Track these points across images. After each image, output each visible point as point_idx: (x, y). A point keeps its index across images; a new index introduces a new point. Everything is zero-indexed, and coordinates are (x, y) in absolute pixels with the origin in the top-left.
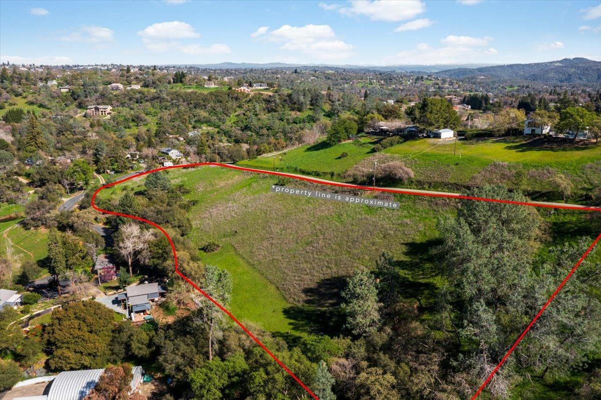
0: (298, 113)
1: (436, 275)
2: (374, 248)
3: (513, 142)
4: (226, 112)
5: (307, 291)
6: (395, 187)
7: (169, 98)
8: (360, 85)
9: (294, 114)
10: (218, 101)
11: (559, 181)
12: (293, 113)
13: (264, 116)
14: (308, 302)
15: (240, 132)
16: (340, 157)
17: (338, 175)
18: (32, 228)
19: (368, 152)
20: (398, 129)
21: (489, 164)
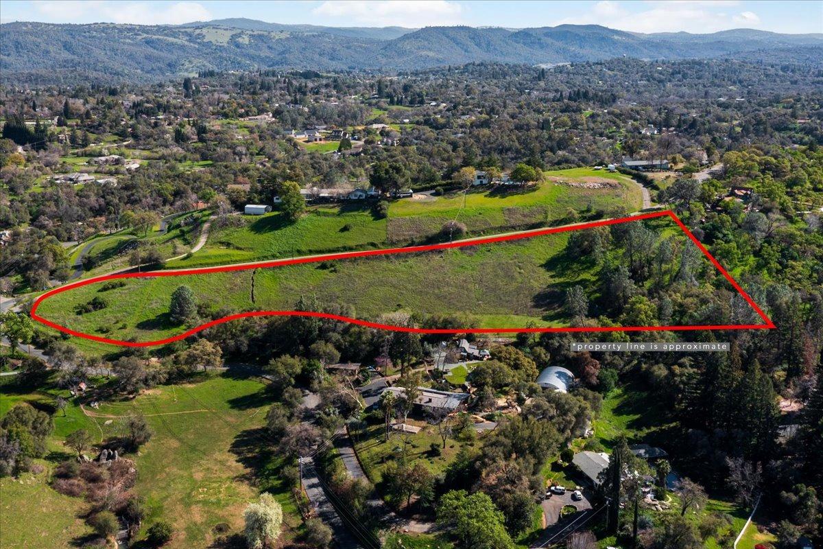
16: (345, 229)
17: (383, 243)
18: (131, 396)
19: (371, 219)
20: (339, 194)
21: (502, 210)
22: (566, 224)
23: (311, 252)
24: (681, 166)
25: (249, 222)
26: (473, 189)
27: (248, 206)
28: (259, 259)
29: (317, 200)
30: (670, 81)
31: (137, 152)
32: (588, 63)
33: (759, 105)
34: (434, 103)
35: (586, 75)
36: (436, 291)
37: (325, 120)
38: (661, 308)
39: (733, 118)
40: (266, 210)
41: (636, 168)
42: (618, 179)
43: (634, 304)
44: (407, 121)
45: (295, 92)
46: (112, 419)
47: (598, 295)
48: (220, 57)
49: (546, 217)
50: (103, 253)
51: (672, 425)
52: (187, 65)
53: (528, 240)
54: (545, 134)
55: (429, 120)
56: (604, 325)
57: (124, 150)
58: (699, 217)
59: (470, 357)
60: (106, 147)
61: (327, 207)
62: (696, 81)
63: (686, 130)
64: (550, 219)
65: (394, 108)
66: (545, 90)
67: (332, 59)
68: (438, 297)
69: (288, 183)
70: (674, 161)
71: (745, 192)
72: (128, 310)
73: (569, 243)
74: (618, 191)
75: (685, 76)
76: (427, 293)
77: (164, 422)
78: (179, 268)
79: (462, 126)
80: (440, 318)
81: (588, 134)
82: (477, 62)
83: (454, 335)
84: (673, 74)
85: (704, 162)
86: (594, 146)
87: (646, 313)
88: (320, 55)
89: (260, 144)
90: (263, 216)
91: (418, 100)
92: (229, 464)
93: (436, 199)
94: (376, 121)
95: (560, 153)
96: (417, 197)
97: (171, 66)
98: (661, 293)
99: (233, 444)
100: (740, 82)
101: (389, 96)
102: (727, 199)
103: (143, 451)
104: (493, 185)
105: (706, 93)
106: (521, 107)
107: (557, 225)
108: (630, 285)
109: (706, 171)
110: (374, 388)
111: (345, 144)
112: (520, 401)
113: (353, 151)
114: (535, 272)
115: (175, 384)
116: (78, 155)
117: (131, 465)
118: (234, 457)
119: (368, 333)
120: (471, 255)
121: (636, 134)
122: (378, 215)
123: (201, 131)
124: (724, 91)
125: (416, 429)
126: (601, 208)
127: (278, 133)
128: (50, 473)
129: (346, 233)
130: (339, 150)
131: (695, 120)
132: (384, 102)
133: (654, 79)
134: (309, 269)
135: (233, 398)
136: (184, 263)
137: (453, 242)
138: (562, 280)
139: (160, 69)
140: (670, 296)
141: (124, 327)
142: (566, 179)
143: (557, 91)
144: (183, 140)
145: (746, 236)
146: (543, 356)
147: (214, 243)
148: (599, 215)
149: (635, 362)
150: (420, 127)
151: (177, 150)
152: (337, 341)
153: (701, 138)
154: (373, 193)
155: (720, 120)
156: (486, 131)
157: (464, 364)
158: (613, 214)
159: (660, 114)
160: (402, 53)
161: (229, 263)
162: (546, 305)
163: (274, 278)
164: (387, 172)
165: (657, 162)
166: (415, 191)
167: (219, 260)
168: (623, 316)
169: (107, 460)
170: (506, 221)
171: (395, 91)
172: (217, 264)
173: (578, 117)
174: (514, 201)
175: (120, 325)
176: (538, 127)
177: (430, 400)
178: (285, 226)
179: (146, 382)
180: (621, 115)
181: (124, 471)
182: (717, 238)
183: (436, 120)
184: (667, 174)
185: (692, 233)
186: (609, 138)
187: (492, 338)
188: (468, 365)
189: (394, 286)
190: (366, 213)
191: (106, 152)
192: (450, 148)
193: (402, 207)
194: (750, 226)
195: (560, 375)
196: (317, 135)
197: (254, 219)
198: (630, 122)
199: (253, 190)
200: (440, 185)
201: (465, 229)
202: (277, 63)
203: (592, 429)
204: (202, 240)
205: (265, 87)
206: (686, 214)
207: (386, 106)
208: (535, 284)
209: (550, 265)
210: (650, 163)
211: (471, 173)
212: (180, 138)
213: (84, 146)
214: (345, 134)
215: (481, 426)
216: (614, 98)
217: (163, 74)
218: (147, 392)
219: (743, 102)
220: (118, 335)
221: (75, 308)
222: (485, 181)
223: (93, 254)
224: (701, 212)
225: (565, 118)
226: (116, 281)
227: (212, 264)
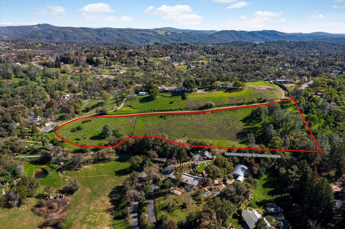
3: (222, 90)
16: (171, 103)
17: (184, 109)
18: (78, 168)
19: (181, 99)
20: (172, 89)
21: (229, 97)
22: (252, 104)
23: (158, 111)
24: (297, 82)
25: (139, 98)
26: (219, 89)
27: (140, 92)
28: (140, 113)
29: (164, 91)
30: (295, 48)
31: (125, 68)
32: (270, 42)
33: (324, 56)
34: (220, 54)
35: (269, 45)
36: (200, 129)
37: (185, 59)
38: (285, 142)
39: (315, 61)
40: (146, 94)
41: (280, 82)
42: (273, 86)
43: (274, 140)
44: (210, 59)
45: (179, 50)
46: (68, 178)
47: (261, 133)
48: (162, 39)
49: (245, 101)
50: (92, 106)
51: (286, 195)
52: (152, 41)
53: (237, 110)
54: (253, 65)
55: (217, 59)
56: (262, 148)
57: (121, 67)
58: (302, 103)
59: (208, 159)
60: (116, 66)
61: (167, 94)
62: (304, 48)
63: (299, 64)
64: (246, 102)
65: (208, 55)
66: (256, 50)
67: (194, 39)
68: (201, 132)
69: (154, 85)
70: (295, 80)
71: (321, 93)
72: (89, 131)
73: (252, 112)
74: (273, 92)
75: (300, 46)
76: (197, 130)
77: (88, 180)
78: (112, 115)
79: (227, 62)
80: (198, 142)
81: (267, 66)
82: (236, 41)
83: (204, 148)
84: (296, 46)
85: (306, 80)
86: (269, 70)
87: (279, 145)
88: (190, 38)
89: (163, 66)
90: (144, 96)
91: (215, 53)
92: (106, 202)
93: (206, 92)
94: (201, 59)
95: (257, 71)
96: (199, 91)
97: (147, 41)
98: (286, 136)
99: (110, 193)
100: (318, 48)
101: (207, 51)
102: (314, 96)
103: (76, 193)
104: (226, 88)
105: (307, 52)
106: (247, 56)
107: (249, 104)
108: (273, 132)
109: (307, 84)
110: (170, 170)
111: (189, 67)
112: (224, 181)
113: (191, 69)
114: (238, 123)
115: (97, 163)
116: (107, 69)
117: (69, 201)
118: (109, 199)
119: (170, 147)
120: (215, 115)
121: (283, 65)
122: (184, 98)
123: (146, 61)
124: (312, 51)
125: (179, 193)
126: (265, 98)
127: (169, 63)
128: (34, 205)
129: (172, 104)
130: (187, 69)
131: (303, 61)
132: (205, 53)
133: (290, 47)
134: (156, 117)
135: (117, 170)
136: (114, 113)
137: (209, 110)
138: (248, 127)
139: (144, 42)
140: (289, 137)
141: (85, 138)
142: (254, 86)
143: (259, 50)
144: (140, 64)
145: (321, 111)
146: (236, 160)
147: (126, 106)
148: (265, 101)
149: (273, 164)
150: (214, 62)
151: (138, 68)
152: (159, 150)
153: (304, 67)
154: (184, 89)
155: (311, 61)
156: (234, 64)
157: (205, 162)
158: (270, 101)
159: (291, 59)
160: (214, 38)
161: (129, 114)
162: (241, 137)
163: (144, 120)
164: (188, 83)
165: (288, 80)
166: (199, 89)
167: (126, 113)
168: (270, 145)
169: (59, 198)
170: (230, 102)
171: (209, 50)
172: (125, 114)
173: (264, 59)
174: (234, 94)
175: (84, 137)
176: (251, 63)
177: (187, 181)
178: (151, 101)
179: (84, 163)
180: (278, 59)
181: (64, 203)
182: (309, 112)
183: (219, 59)
184: (292, 85)
185: (300, 109)
186: (274, 66)
187: (217, 150)
188: (207, 162)
189: (185, 126)
190: (180, 97)
191: (115, 68)
192: (222, 69)
193: (193, 95)
194: (323, 107)
195: (243, 169)
196: (182, 63)
197: (141, 97)
198: (281, 61)
199: (143, 87)
200: (208, 87)
201: (214, 104)
202: (178, 41)
203: (253, 196)
204: (123, 104)
205: (171, 48)
206: (298, 101)
207: (206, 55)
208: (238, 128)
209: (244, 120)
210: (286, 80)
211: (219, 83)
212: (139, 64)
213: (110, 66)
214: (190, 64)
215: (206, 193)
216: (277, 53)
217: (145, 43)
218: (85, 167)
219: (319, 55)
220: (82, 142)
221: (71, 129)
222: (224, 86)
223: (89, 107)
224: (303, 101)
225: (260, 60)
226: (88, 119)
227: (123, 114)
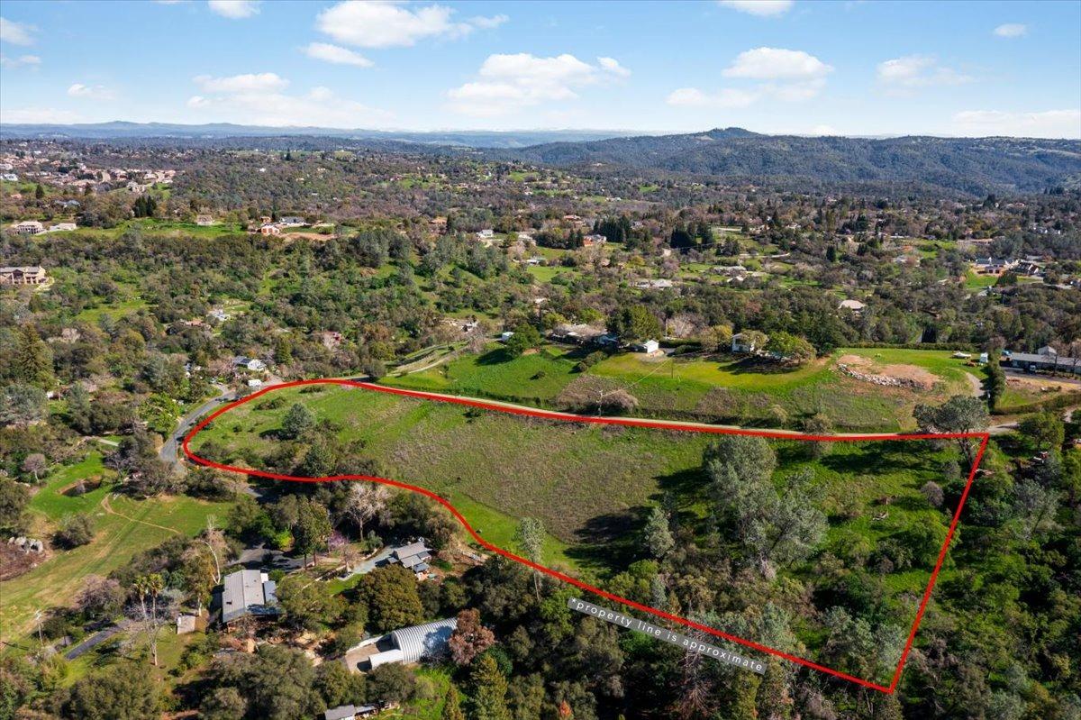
0: (373, 270)
1: (693, 504)
2: (627, 484)
3: (724, 361)
4: (254, 272)
5: (578, 532)
6: (620, 416)
7: (149, 252)
8: (407, 184)
9: (368, 274)
10: (238, 254)
11: (776, 410)
12: (364, 270)
13: (321, 278)
14: (585, 541)
15: (290, 307)
16: (536, 377)
18: (147, 497)
19: (570, 370)
20: (588, 336)
21: (710, 389)
22: (769, 427)
27: (505, 333)
96: (656, 353)
103: (75, 551)
111: (1006, 280)
114: (641, 483)
117: (40, 561)
125: (187, 629)
162: (594, 534)
165: (1064, 361)
169: (31, 548)
178: (503, 362)
193: (620, 363)
201: (634, 405)
214: (1034, 269)
218: (163, 497)
222: (745, 348)
